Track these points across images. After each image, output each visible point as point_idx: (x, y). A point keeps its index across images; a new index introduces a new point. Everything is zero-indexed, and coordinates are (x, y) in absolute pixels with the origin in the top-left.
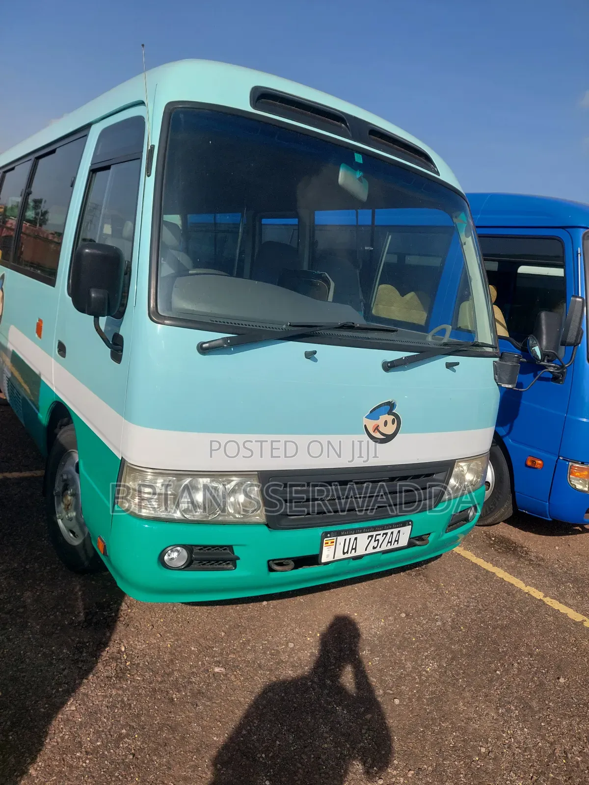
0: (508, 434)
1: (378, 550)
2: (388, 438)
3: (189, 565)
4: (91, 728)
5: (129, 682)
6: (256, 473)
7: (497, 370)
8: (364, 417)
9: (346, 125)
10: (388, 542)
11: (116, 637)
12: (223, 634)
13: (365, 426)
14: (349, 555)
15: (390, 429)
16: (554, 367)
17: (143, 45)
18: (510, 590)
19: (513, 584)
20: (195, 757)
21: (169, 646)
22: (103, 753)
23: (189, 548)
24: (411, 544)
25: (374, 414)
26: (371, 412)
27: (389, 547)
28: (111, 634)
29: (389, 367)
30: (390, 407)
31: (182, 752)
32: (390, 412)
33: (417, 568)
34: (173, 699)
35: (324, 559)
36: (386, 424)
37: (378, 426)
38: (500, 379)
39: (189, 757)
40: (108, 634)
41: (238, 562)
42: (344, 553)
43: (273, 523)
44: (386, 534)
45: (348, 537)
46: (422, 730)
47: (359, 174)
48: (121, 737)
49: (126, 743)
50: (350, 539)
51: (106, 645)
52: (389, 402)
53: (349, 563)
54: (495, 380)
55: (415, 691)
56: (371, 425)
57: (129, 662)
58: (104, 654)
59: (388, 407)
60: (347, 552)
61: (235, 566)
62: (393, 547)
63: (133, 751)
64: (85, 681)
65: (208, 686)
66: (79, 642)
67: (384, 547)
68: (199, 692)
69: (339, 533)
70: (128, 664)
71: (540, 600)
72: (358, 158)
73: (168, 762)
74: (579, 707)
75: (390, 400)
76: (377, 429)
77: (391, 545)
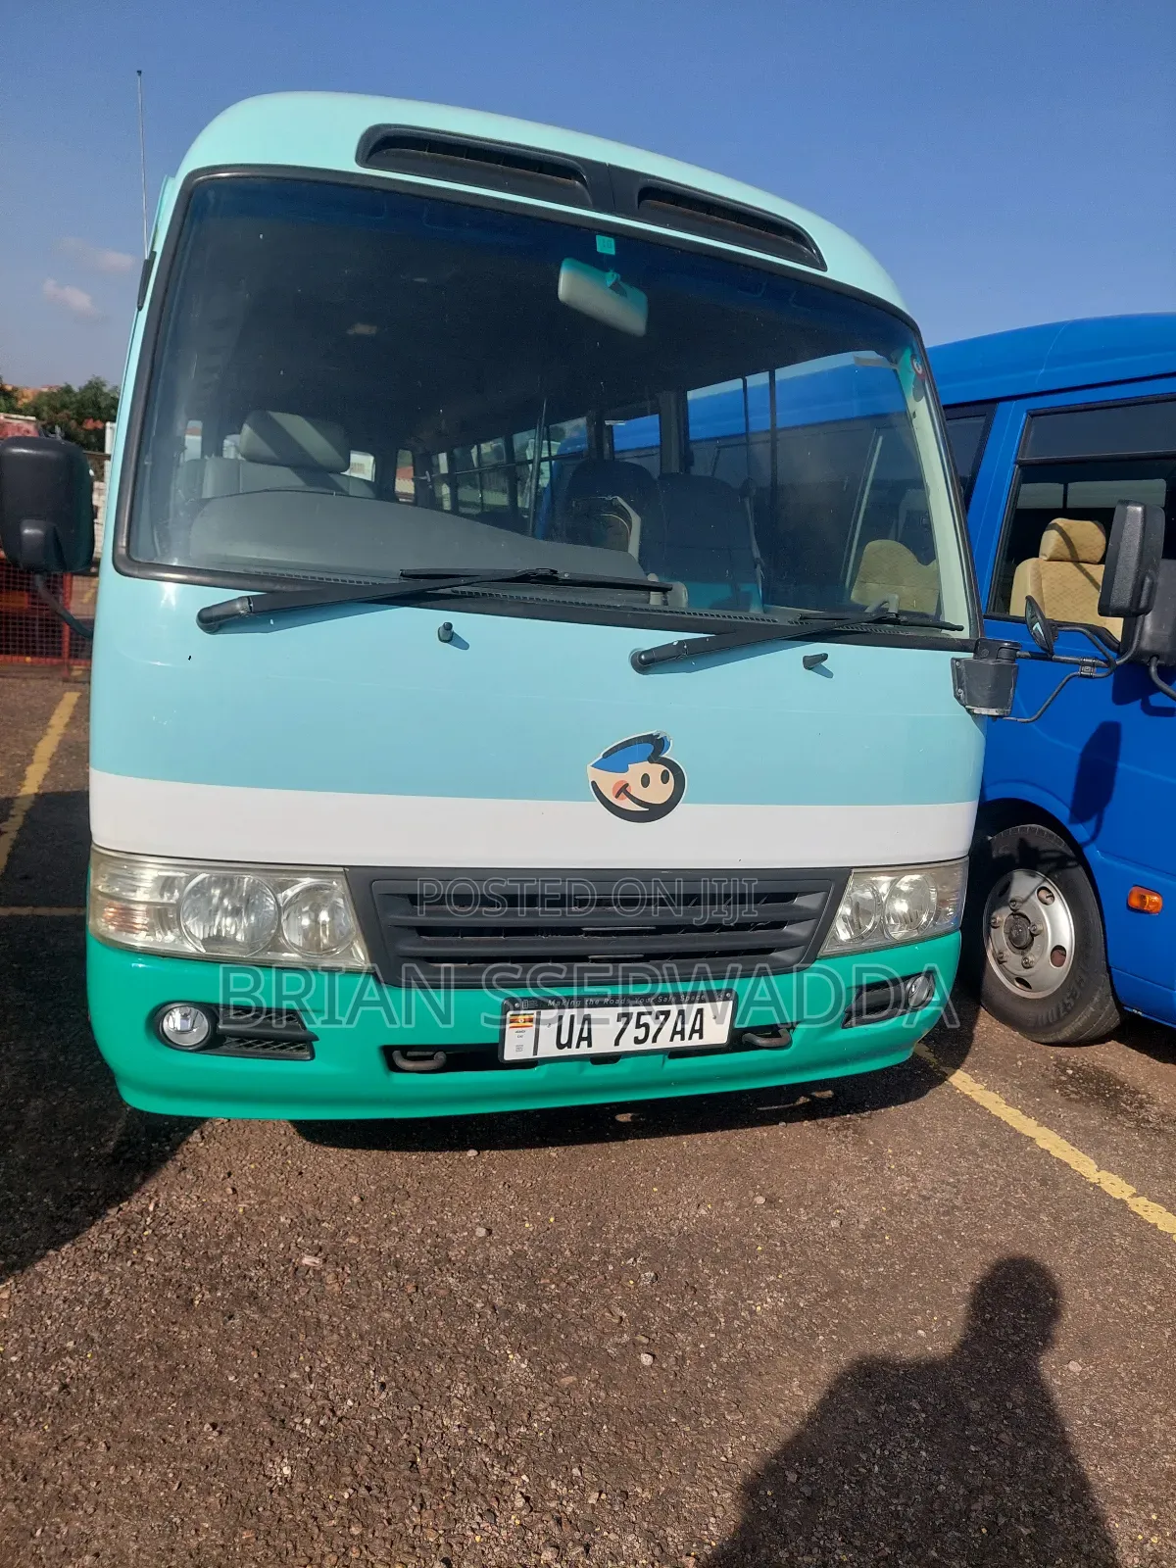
0: (1094, 838)
1: (648, 1045)
2: (654, 812)
3: (214, 1043)
4: (16, 1331)
5: (129, 1263)
6: (341, 869)
7: (961, 677)
8: (589, 766)
9: (583, 181)
10: (675, 1032)
11: (151, 1186)
12: (356, 1199)
13: (594, 783)
14: (573, 1051)
15: (659, 793)
16: (1093, 665)
17: (140, 72)
18: (1052, 1172)
19: (1067, 1165)
20: (174, 1405)
21: (241, 1210)
22: (14, 1375)
23: (211, 1011)
24: (739, 1041)
25: (616, 757)
26: (606, 755)
27: (678, 1043)
28: (144, 1179)
29: (646, 663)
30: (654, 747)
31: (155, 1394)
32: (655, 757)
33: (848, 1116)
34: (192, 1301)
35: (509, 1055)
36: (645, 781)
37: (627, 785)
38: (969, 695)
39: (164, 1404)
40: (138, 1180)
41: (315, 1043)
42: (560, 1046)
43: (388, 969)
44: (667, 1014)
45: (567, 1013)
46: (674, 1420)
47: (611, 277)
48: (61, 1352)
49: (63, 1364)
50: (572, 1017)
51: (125, 1196)
52: (651, 735)
53: (582, 1069)
54: (958, 698)
55: (702, 1346)
56: (608, 782)
57: (150, 1231)
58: (112, 1212)
59: (649, 748)
60: (569, 1044)
61: (313, 1057)
62: (687, 1043)
63: (68, 1380)
64: (52, 1252)
65: (273, 1286)
66: (80, 1189)
67: (664, 1042)
68: (253, 1296)
70: (146, 1233)
71: (1122, 1201)
72: (605, 246)
73: (120, 1408)
74: (1092, 1426)
75: (654, 732)
76: (623, 790)
77: (683, 1039)
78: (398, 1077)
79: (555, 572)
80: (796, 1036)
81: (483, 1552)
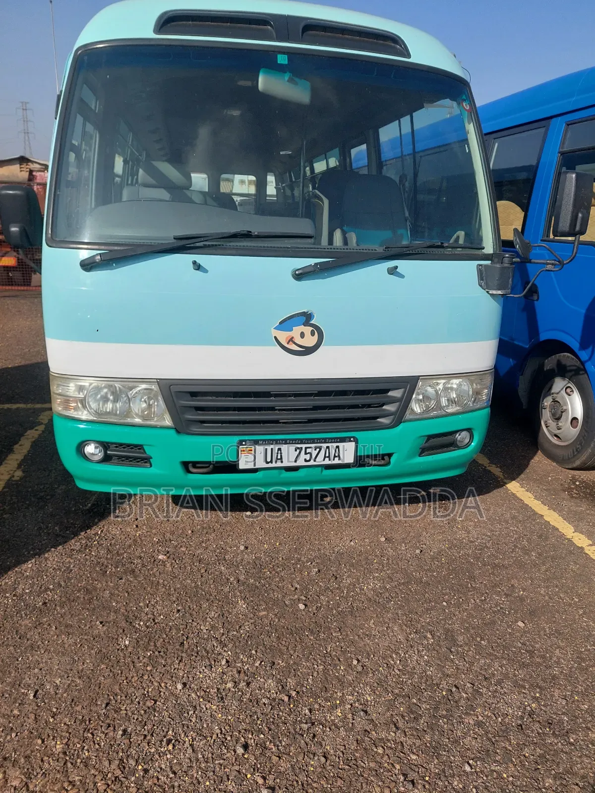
1: (312, 463)
2: (308, 351)
4: (31, 580)
5: (84, 555)
6: (155, 380)
7: (482, 274)
8: (272, 328)
9: (271, 25)
10: (325, 457)
11: (101, 524)
13: (275, 338)
14: (274, 465)
15: (310, 341)
20: (87, 613)
21: (138, 535)
22: (26, 598)
23: (105, 446)
24: (360, 461)
25: (286, 324)
26: (281, 323)
27: (327, 462)
28: (100, 521)
29: (300, 275)
30: (307, 318)
31: (80, 608)
32: (307, 323)
34: (106, 572)
35: (242, 466)
36: (302, 335)
37: (293, 338)
38: (487, 284)
39: (83, 613)
40: (96, 520)
42: (267, 463)
43: (181, 428)
44: (320, 449)
45: (269, 448)
47: (287, 76)
48: (47, 589)
49: (47, 594)
50: (272, 449)
51: (90, 527)
52: (304, 312)
53: (280, 474)
54: (481, 286)
56: (283, 336)
57: (97, 542)
58: (83, 533)
59: (304, 318)
60: (271, 462)
61: (151, 466)
62: (332, 462)
63: (47, 601)
64: (53, 549)
65: (143, 567)
66: (72, 523)
67: (320, 460)
68: (133, 571)
69: (256, 442)
70: (94, 543)
71: (582, 548)
72: (282, 59)
73: (65, 613)
75: (305, 310)
76: (291, 340)
77: (329, 460)
78: (190, 476)
79: (251, 232)
80: (393, 459)
81: (202, 681)
